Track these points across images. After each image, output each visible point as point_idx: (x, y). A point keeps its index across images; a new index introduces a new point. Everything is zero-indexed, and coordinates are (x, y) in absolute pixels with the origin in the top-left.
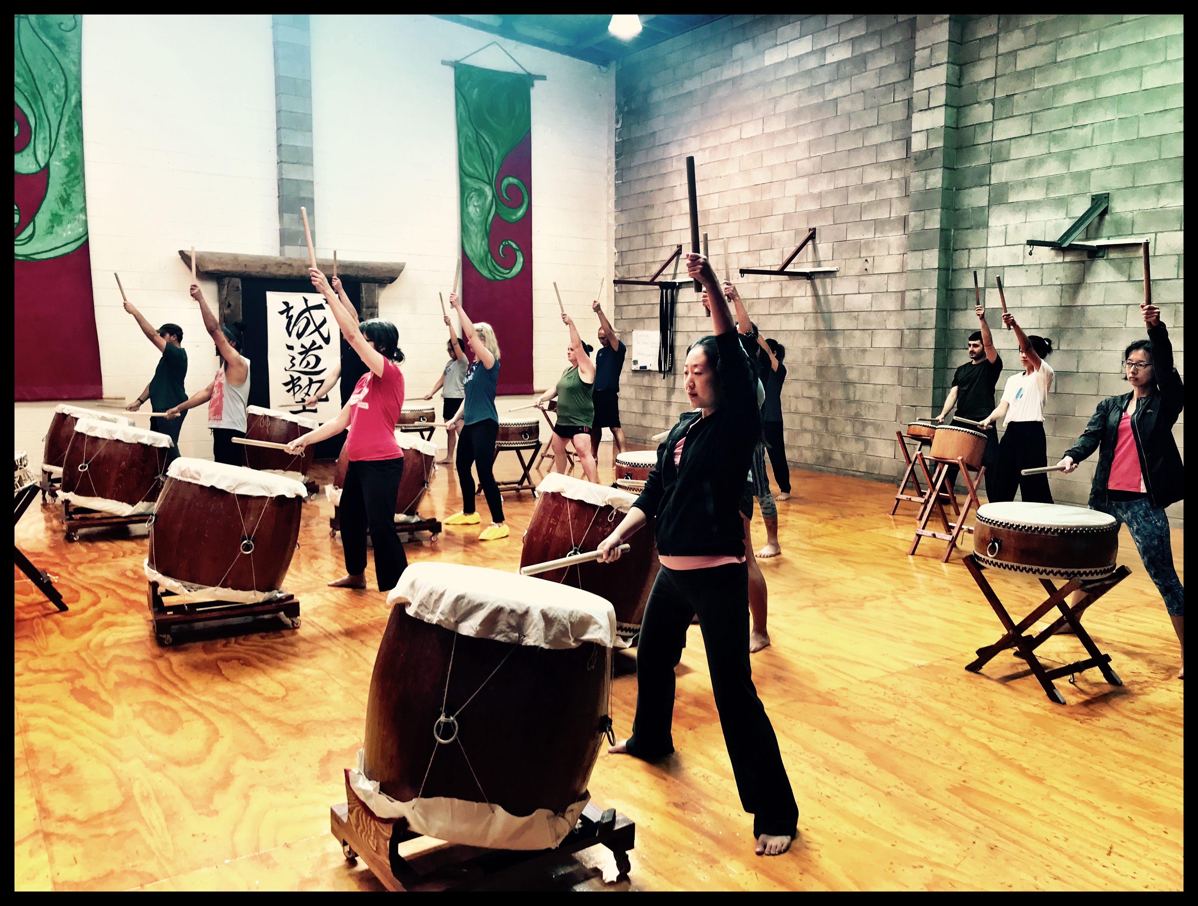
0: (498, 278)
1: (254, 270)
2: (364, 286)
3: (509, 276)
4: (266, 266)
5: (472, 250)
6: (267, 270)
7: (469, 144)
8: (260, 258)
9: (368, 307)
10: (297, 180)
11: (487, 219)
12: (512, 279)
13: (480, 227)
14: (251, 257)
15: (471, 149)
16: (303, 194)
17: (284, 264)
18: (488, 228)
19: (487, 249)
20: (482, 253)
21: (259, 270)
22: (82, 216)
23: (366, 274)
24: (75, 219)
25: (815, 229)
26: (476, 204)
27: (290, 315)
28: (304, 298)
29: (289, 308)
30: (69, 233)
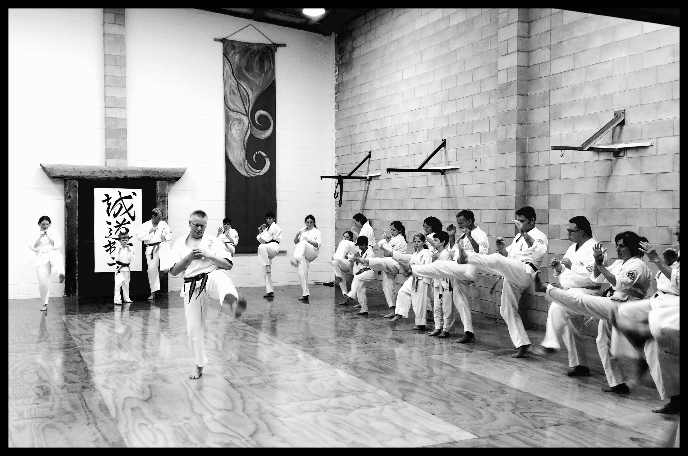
0: (252, 175)
1: (86, 174)
2: (158, 183)
3: (260, 174)
4: (94, 172)
5: (234, 158)
6: (94, 175)
7: (233, 90)
8: (90, 167)
9: (161, 197)
10: (116, 118)
13: (240, 143)
14: (84, 167)
15: (234, 94)
16: (119, 127)
17: (105, 170)
19: (245, 157)
20: (241, 160)
21: (89, 174)
23: (160, 175)
25: (445, 140)
26: (237, 128)
27: (109, 202)
28: (119, 191)
29: (109, 199)
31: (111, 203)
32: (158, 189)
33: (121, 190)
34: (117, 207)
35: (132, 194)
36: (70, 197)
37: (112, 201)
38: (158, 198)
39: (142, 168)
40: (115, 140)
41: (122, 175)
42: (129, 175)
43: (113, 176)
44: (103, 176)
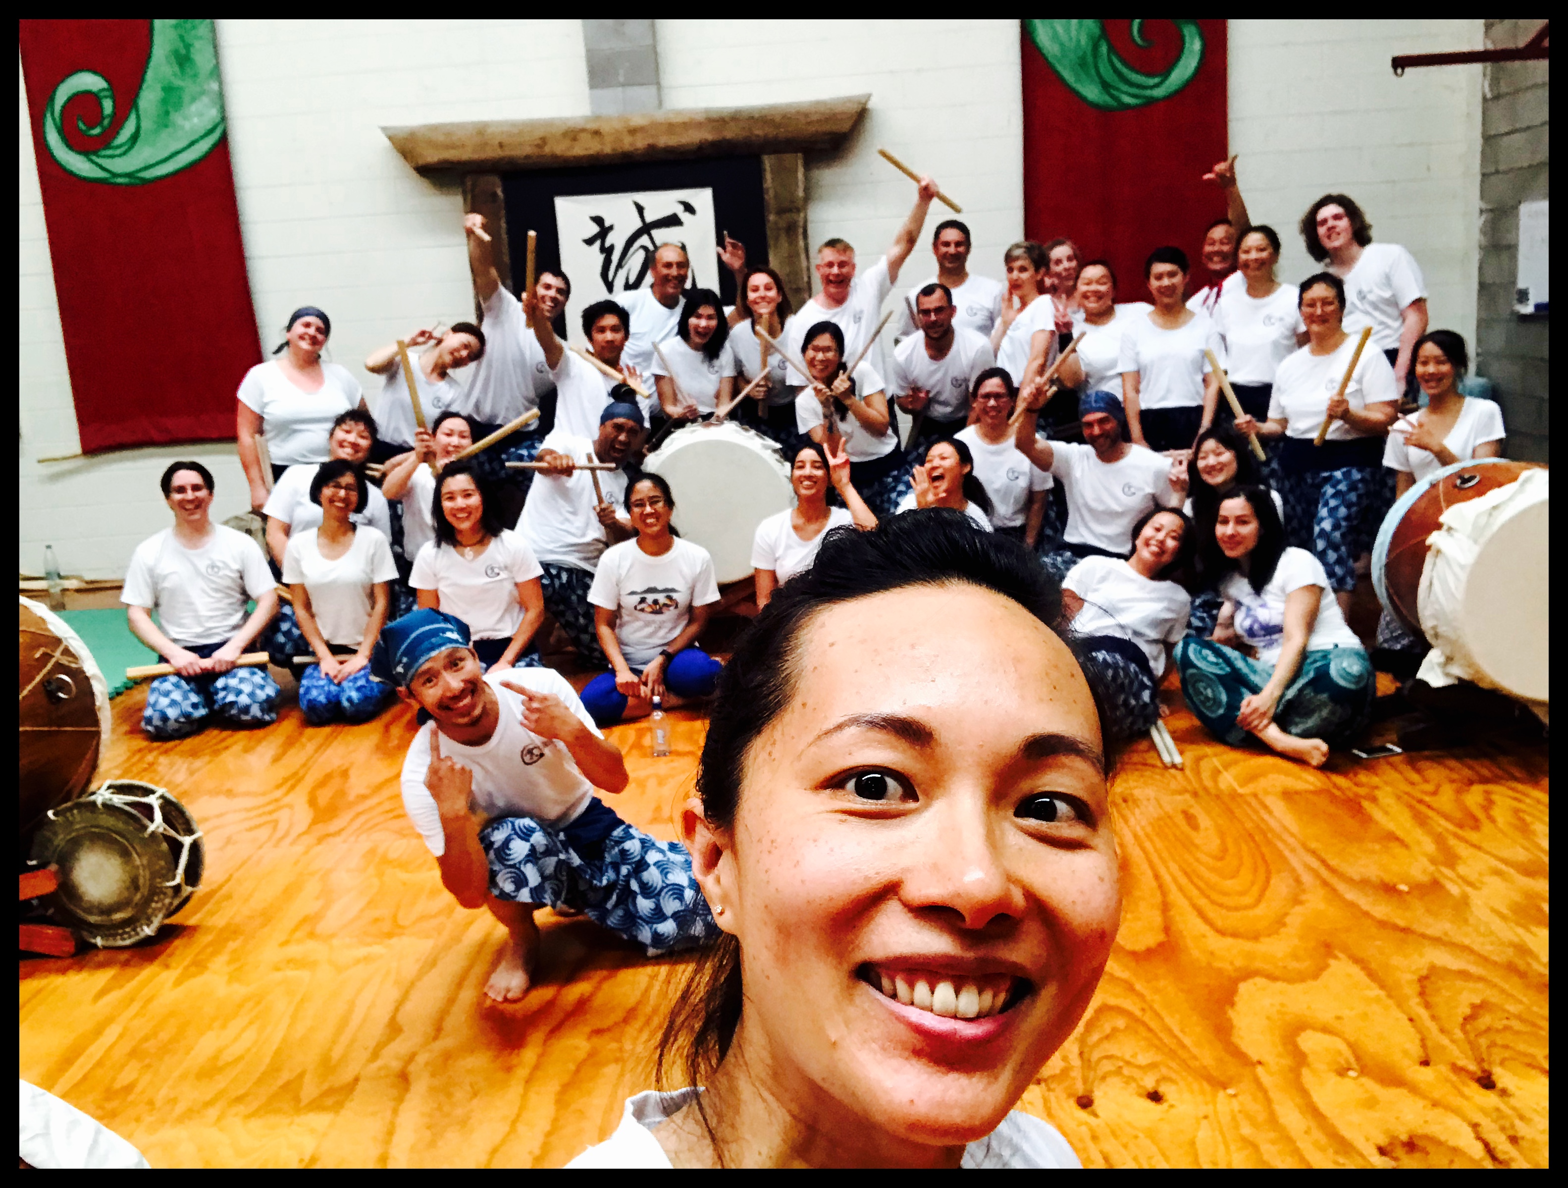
0: (1127, 99)
1: (521, 151)
2: (768, 162)
3: (1159, 92)
4: (544, 141)
5: (1057, 38)
6: (547, 150)
8: (532, 125)
9: (781, 212)
12: (1169, 98)
14: (514, 124)
17: (583, 130)
19: (1096, 31)
20: (1084, 43)
22: (215, 85)
23: (771, 132)
24: (203, 93)
27: (607, 244)
28: (635, 203)
29: (604, 231)
30: (196, 120)
31: (612, 247)
32: (768, 182)
33: (642, 197)
34: (636, 261)
35: (679, 210)
37: (617, 239)
38: (772, 217)
39: (707, 111)
41: (641, 143)
42: (664, 141)
43: (608, 150)
44: (579, 150)
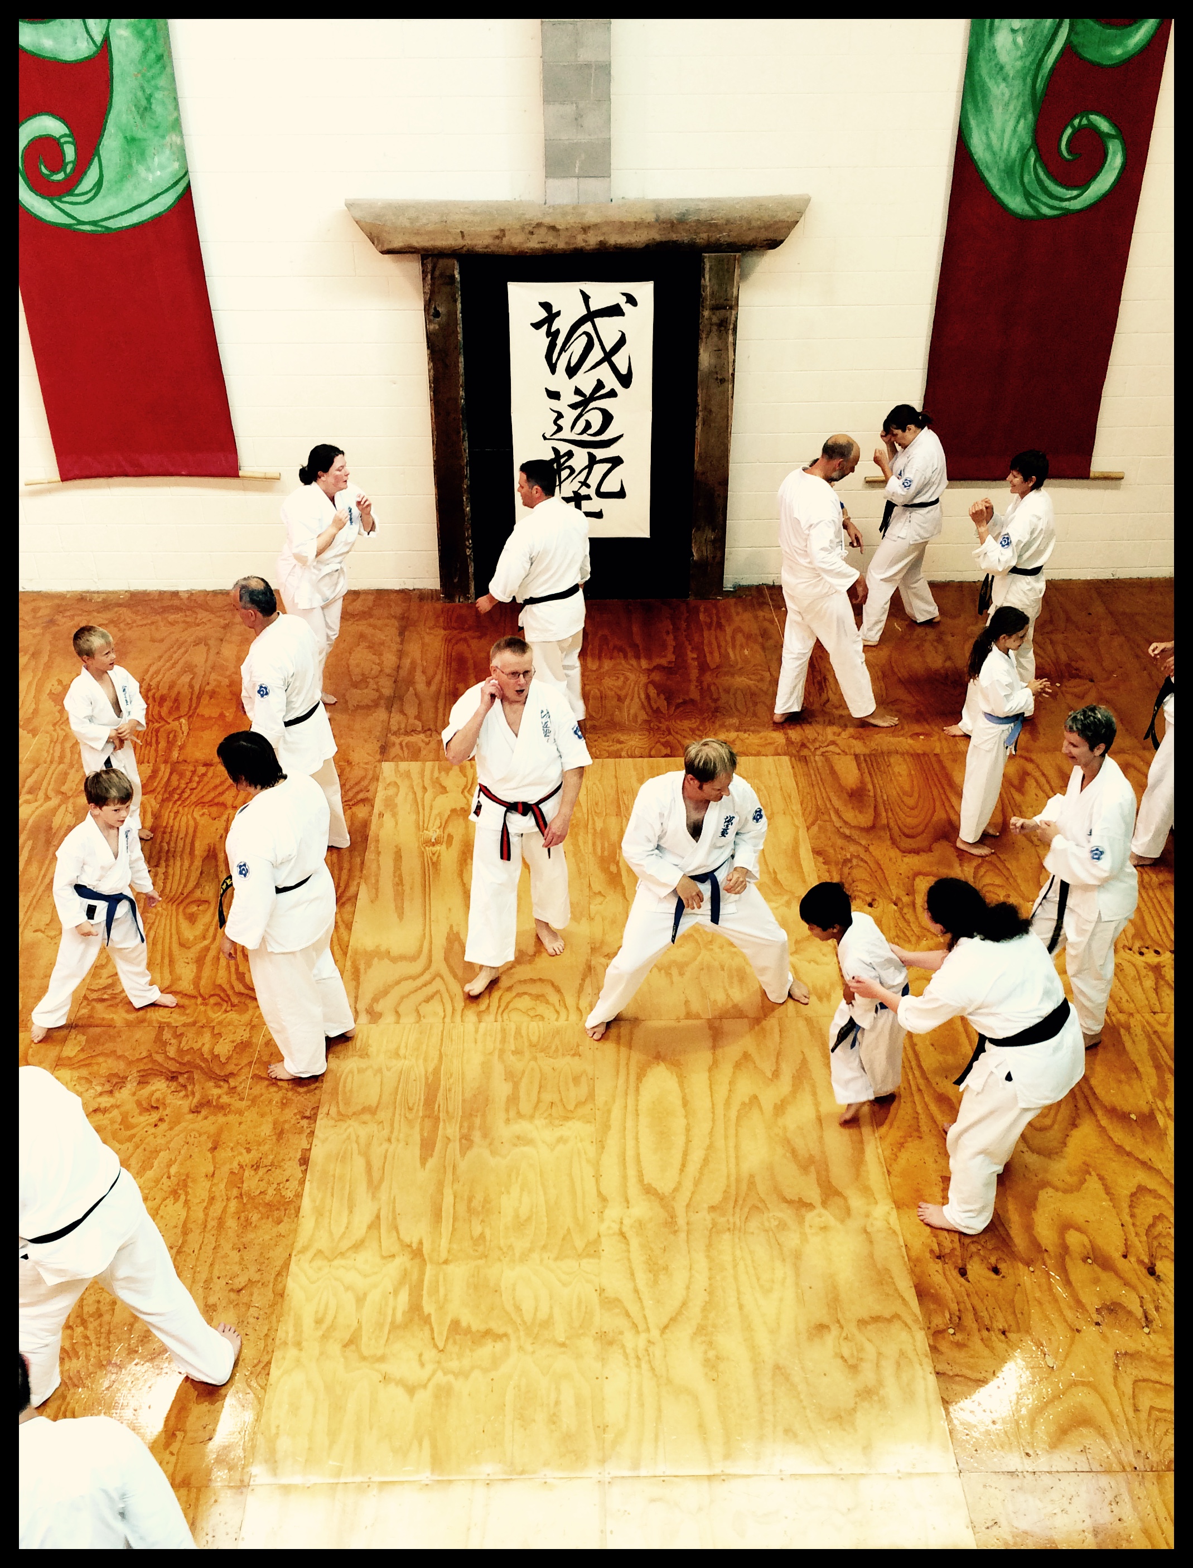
0: (1046, 211)
1: (481, 241)
2: (708, 261)
3: (1076, 205)
5: (989, 146)
9: (715, 308)
11: (1041, 60)
12: (1085, 211)
13: (1018, 83)
17: (539, 225)
18: (1040, 84)
19: (1028, 141)
20: (1014, 152)
21: (489, 241)
22: (176, 139)
23: (715, 234)
24: (164, 145)
26: (1016, 26)
27: (553, 329)
28: (582, 292)
29: (552, 316)
30: (158, 173)
31: (558, 331)
32: (707, 280)
33: (589, 287)
34: (578, 346)
35: (622, 301)
36: (437, 314)
37: (562, 325)
38: (706, 313)
40: (569, 109)
41: (592, 240)
42: (615, 239)
43: (561, 245)
44: (533, 244)
